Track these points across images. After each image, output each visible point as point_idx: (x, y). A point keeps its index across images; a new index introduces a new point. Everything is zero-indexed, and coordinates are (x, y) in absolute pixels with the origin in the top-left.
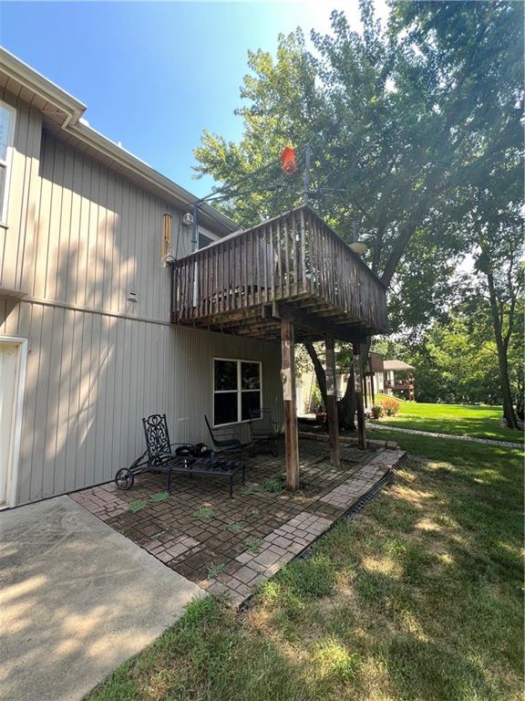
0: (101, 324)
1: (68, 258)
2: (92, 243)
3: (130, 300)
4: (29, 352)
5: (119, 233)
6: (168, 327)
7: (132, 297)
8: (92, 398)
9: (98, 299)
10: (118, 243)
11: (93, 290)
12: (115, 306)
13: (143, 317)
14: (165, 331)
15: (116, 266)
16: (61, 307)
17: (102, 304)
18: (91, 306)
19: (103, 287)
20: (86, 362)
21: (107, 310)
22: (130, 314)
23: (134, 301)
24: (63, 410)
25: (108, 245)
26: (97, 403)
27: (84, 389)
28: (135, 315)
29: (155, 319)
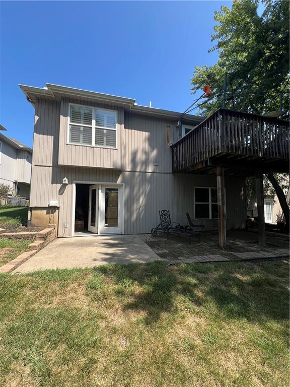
0: (146, 176)
1: (134, 154)
2: (141, 147)
3: (155, 165)
4: (125, 187)
5: (150, 140)
6: (171, 175)
7: (156, 164)
8: (144, 203)
9: (144, 167)
10: (150, 145)
11: (142, 165)
12: (150, 169)
13: (160, 172)
14: (170, 177)
15: (150, 153)
16: (133, 171)
17: (146, 169)
18: (142, 170)
19: (146, 163)
20: (141, 190)
21: (148, 171)
22: (155, 171)
23: (156, 165)
24: (135, 206)
25: (147, 146)
26: (145, 205)
27: (141, 200)
28: (158, 171)
29: (166, 172)
